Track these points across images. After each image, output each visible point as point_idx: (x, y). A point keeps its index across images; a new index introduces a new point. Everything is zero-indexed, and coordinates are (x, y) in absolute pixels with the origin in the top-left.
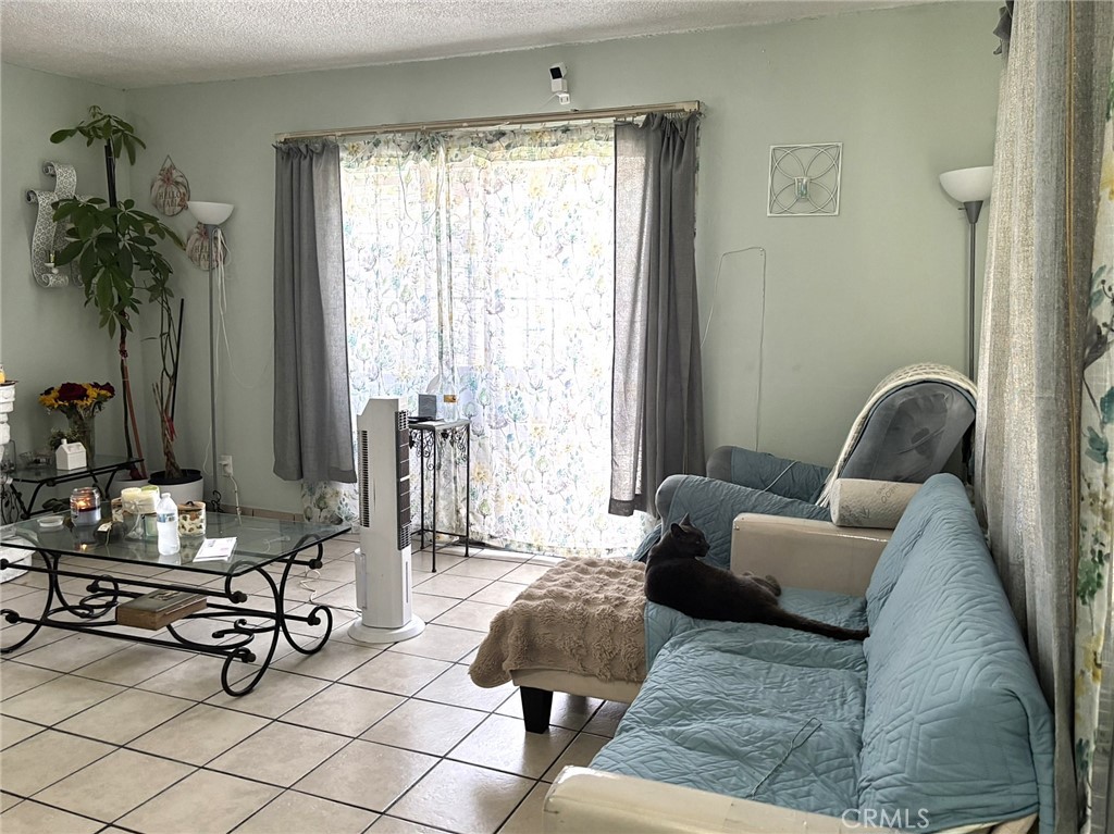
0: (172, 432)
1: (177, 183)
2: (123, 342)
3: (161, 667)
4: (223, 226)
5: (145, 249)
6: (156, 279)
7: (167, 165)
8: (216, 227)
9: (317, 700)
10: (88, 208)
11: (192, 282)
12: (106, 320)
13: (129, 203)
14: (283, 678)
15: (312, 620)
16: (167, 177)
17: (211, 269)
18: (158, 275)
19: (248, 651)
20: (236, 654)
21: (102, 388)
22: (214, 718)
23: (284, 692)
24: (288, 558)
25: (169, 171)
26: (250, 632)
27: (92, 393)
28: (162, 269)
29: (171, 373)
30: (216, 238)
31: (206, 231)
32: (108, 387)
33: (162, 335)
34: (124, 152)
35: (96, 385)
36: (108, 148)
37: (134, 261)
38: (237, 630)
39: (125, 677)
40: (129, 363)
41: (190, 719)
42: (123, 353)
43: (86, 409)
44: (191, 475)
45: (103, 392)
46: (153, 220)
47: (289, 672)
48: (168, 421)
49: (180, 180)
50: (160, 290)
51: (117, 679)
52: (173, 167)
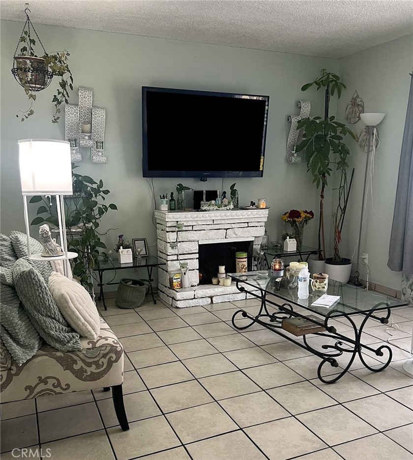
0: (339, 238)
1: (358, 105)
2: (323, 190)
3: (298, 356)
4: (378, 126)
5: (337, 142)
6: (341, 158)
7: (355, 96)
8: (374, 127)
9: (368, 399)
10: (313, 122)
11: (359, 159)
12: (316, 180)
13: (333, 118)
14: (354, 381)
15: (379, 352)
16: (354, 103)
17: (369, 152)
18: (342, 155)
19: (335, 361)
20: (328, 360)
21: (308, 213)
22: (311, 391)
23: (352, 389)
24: (368, 313)
25: (355, 99)
26: (341, 350)
27: (303, 215)
28: (344, 152)
29: (342, 208)
30: (373, 134)
31: (369, 129)
32: (311, 213)
33: (340, 187)
34: (336, 92)
35: (306, 212)
36: (327, 91)
37: (331, 148)
38: (336, 347)
39: (279, 355)
40: (324, 201)
41: (299, 387)
42: (322, 196)
43: (301, 223)
44: (345, 261)
45: (308, 215)
46: (342, 126)
47: (358, 378)
48: (338, 233)
49: (360, 103)
50: (343, 164)
51: (277, 355)
52: (358, 97)
